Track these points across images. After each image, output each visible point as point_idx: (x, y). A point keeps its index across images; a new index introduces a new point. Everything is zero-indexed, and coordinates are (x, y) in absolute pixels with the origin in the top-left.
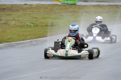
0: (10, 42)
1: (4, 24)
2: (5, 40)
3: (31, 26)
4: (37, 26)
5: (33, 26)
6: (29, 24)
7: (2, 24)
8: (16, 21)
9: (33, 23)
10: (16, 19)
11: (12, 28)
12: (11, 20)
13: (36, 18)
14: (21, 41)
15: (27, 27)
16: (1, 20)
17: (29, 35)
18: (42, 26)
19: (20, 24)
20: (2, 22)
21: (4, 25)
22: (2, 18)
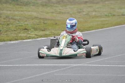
0: (90, 30)
1: (86, 14)
2: (86, 29)
3: (109, 16)
4: (114, 15)
5: (111, 16)
6: (108, 14)
7: (84, 15)
8: (96, 11)
9: (111, 14)
10: (97, 10)
11: (93, 18)
12: (92, 11)
13: (113, 8)
14: (99, 29)
15: (105, 17)
16: (84, 12)
17: (107, 24)
18: (118, 16)
19: (99, 15)
20: (84, 13)
21: (85, 16)
22: (84, 10)
